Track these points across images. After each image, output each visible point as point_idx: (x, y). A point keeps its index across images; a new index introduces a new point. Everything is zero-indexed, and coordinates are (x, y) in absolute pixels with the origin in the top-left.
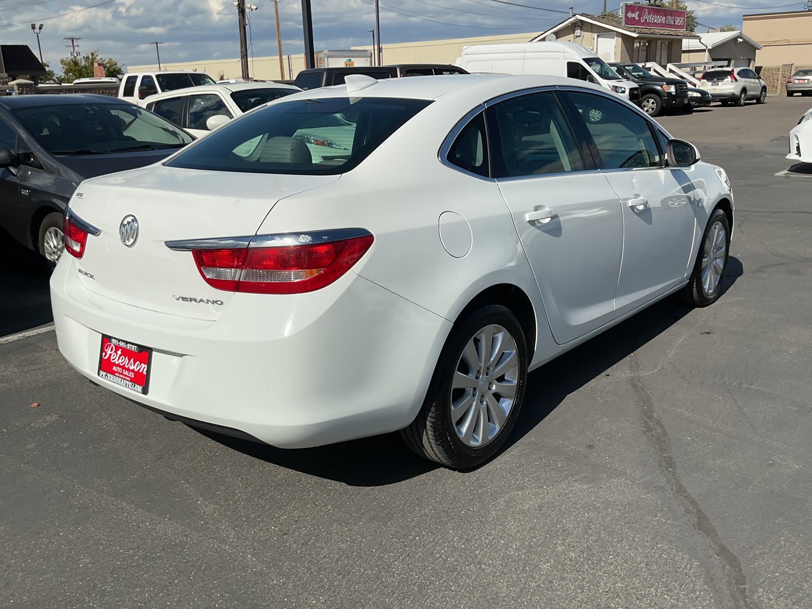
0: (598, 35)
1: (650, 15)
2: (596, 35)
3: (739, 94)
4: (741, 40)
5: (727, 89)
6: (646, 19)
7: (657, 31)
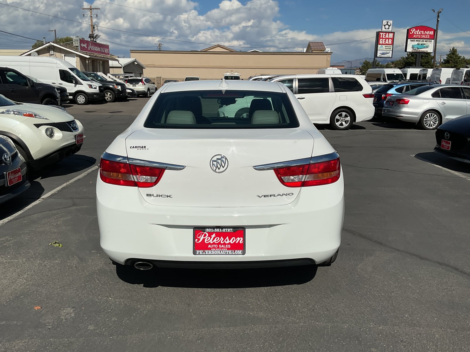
0: (64, 55)
1: (92, 46)
2: (63, 55)
3: (147, 91)
4: (137, 63)
5: (140, 89)
6: (90, 48)
7: (98, 55)
